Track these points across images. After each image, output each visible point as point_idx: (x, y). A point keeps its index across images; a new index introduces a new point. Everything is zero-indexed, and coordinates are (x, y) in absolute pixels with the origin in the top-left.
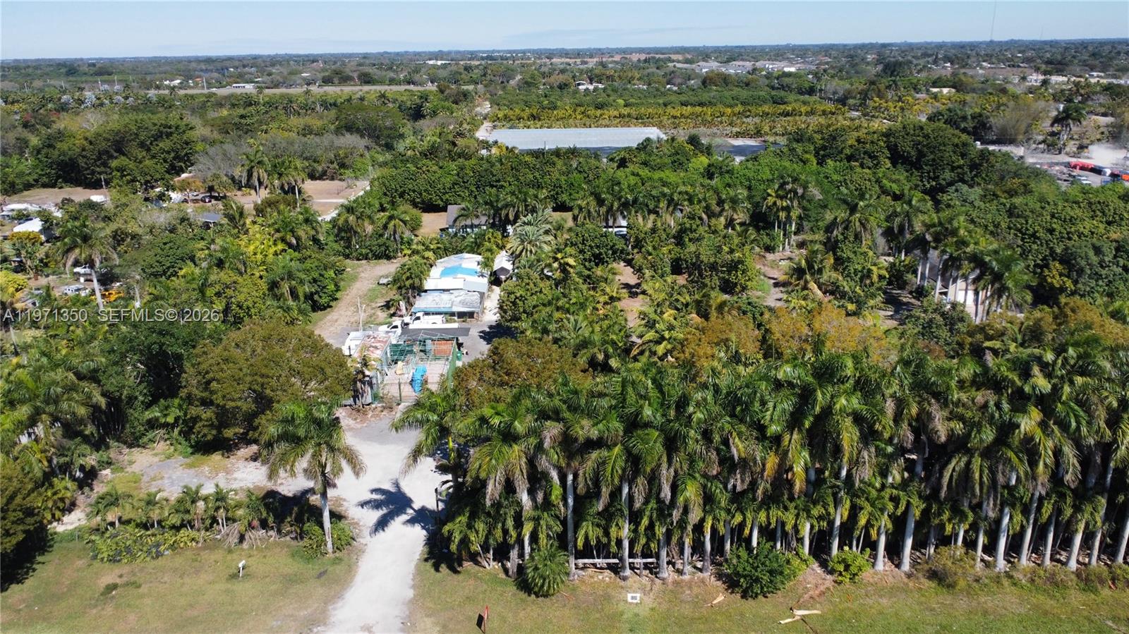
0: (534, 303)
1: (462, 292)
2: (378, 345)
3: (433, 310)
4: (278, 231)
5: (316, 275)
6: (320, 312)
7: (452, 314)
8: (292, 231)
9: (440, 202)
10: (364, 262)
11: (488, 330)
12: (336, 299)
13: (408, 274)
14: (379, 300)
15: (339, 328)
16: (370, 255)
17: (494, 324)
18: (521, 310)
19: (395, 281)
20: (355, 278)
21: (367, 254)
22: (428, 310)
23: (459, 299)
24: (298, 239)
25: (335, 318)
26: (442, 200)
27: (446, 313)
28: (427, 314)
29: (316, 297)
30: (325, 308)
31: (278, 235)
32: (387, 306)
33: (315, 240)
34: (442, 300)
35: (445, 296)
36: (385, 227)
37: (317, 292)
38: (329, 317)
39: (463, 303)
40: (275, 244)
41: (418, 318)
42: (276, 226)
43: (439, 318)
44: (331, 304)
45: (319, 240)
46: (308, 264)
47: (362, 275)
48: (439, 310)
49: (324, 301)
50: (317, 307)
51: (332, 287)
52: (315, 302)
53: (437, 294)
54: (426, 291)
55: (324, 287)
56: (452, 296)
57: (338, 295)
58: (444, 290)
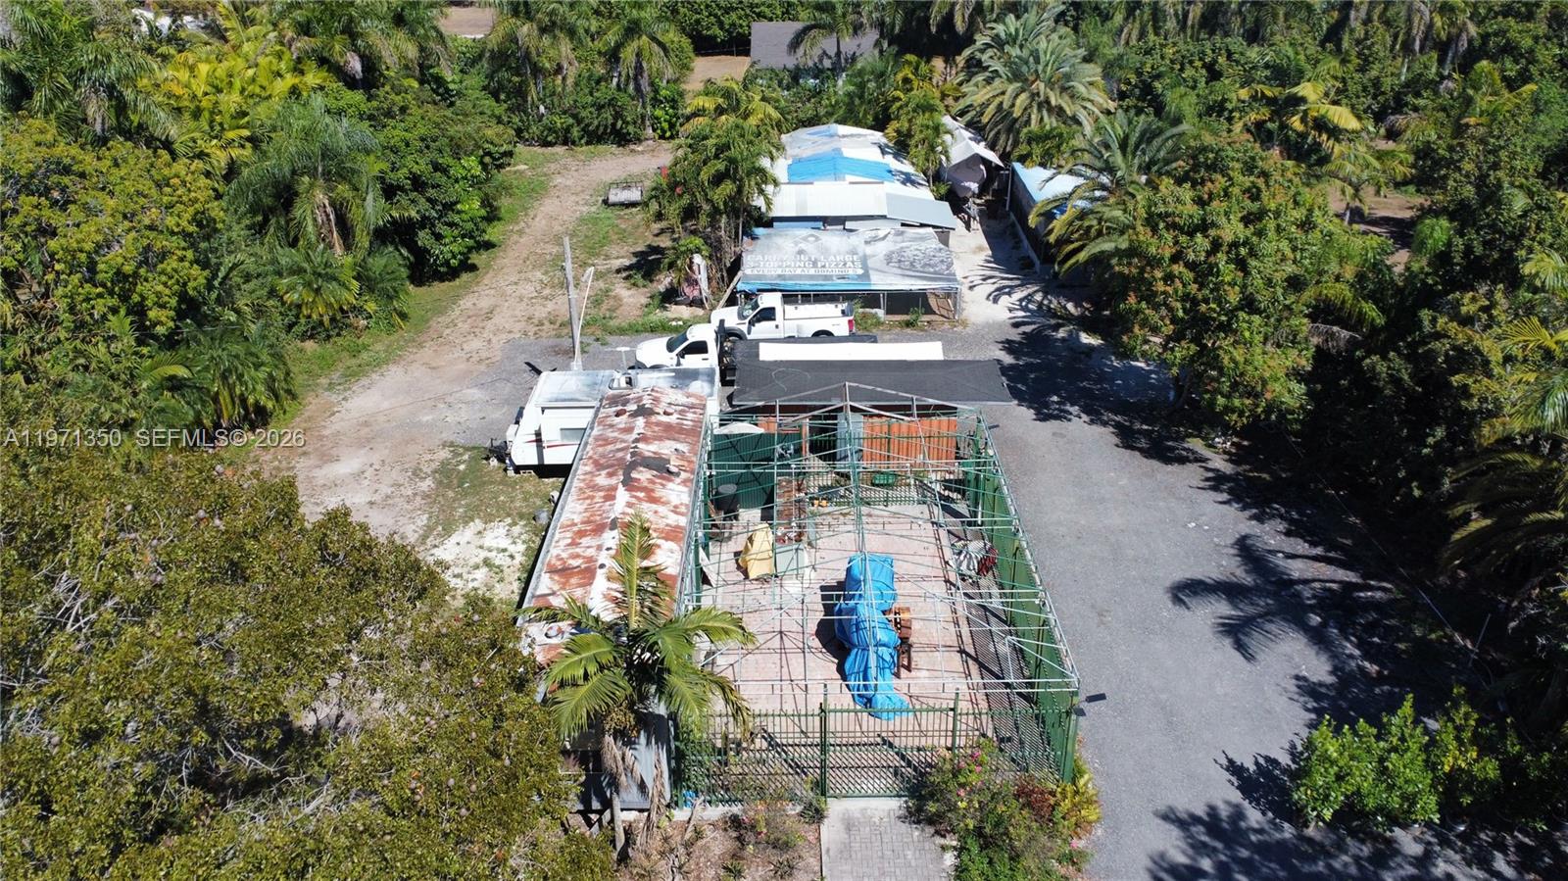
0: (1290, 269)
1: (884, 228)
2: (666, 448)
3: (806, 285)
4: (305, 29)
5: (422, 167)
6: (438, 288)
7: (871, 299)
8: (351, 33)
9: (716, 31)
10: (560, 150)
11: (1008, 359)
12: (489, 246)
13: (720, 166)
14: (614, 250)
15: (499, 341)
16: (575, 132)
17: (1015, 335)
18: (1233, 297)
19: (673, 186)
20: (538, 190)
21: (568, 130)
22: (790, 284)
23: (881, 249)
24: (370, 63)
25: (485, 303)
26: (721, 27)
27: (848, 296)
28: (789, 297)
29: (423, 238)
30: (453, 274)
31: (304, 43)
32: (646, 265)
33: (425, 73)
34: (825, 251)
35: (832, 238)
36: (613, 57)
37: (425, 222)
38: (466, 303)
39: (896, 260)
40: (298, 69)
41: (768, 314)
42: (298, 15)
43: (831, 317)
44: (475, 258)
45: (439, 81)
46: (395, 132)
47: (558, 180)
48: (829, 286)
49: (448, 249)
50: (424, 271)
51: (473, 206)
52: (420, 255)
53: (802, 231)
54: (769, 223)
55: (449, 207)
56: (855, 240)
57: (493, 233)
58: (826, 221)
